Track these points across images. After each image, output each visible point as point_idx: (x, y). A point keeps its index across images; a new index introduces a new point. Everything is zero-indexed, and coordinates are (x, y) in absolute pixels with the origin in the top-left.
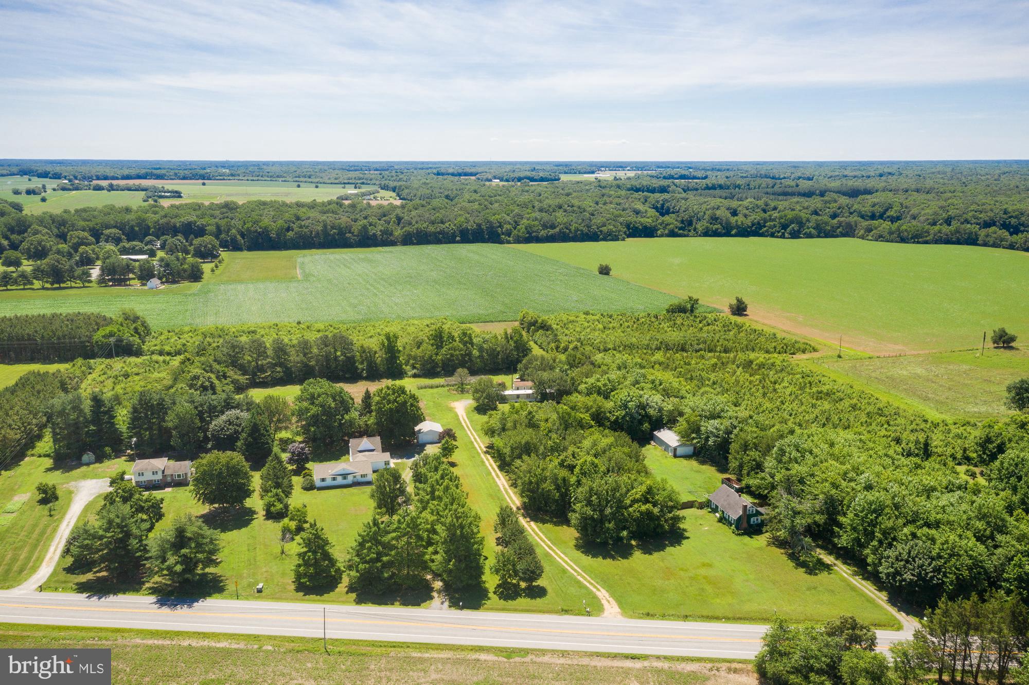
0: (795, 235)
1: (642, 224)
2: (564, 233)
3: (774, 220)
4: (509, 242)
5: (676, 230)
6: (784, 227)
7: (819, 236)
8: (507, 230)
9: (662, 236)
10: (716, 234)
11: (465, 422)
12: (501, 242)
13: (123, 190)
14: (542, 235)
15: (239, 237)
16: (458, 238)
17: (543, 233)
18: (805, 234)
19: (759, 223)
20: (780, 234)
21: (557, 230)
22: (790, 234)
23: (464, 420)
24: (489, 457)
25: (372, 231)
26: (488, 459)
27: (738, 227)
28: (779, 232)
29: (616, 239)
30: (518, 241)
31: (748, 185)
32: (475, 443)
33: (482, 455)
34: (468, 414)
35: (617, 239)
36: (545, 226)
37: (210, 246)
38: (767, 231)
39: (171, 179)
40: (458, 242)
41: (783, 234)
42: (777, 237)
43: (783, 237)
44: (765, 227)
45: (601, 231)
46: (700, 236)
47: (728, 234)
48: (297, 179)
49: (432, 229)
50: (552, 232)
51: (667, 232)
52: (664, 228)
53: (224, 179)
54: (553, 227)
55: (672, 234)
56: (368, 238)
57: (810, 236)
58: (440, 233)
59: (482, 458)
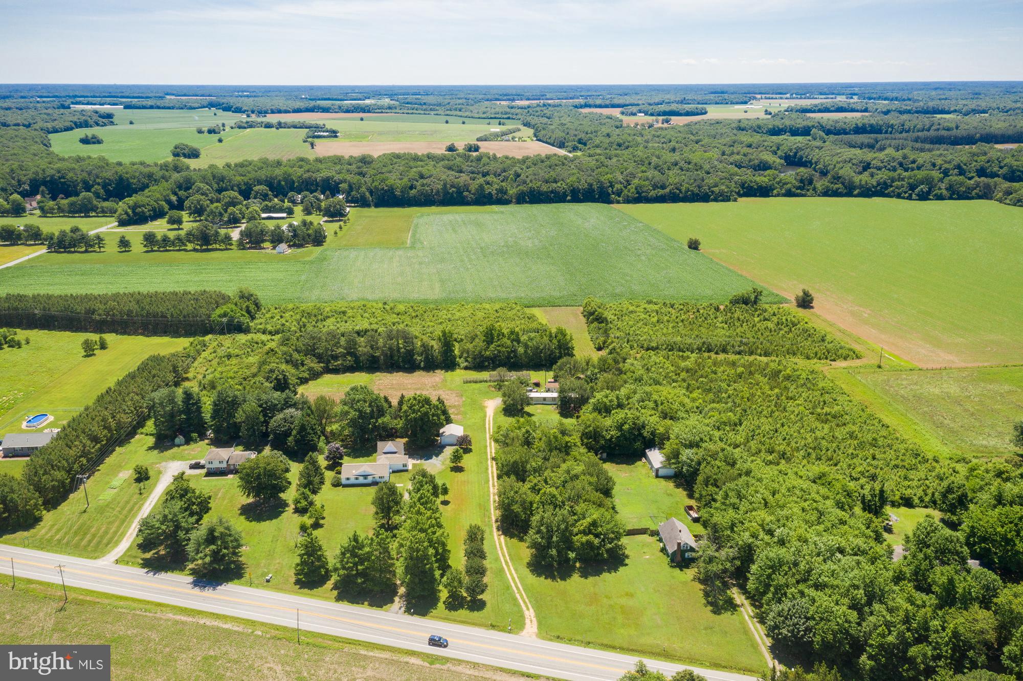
0: (923, 197)
1: (757, 184)
2: (674, 194)
3: (903, 180)
4: (618, 202)
5: (794, 190)
6: (912, 187)
7: (951, 198)
8: (618, 190)
9: (778, 195)
10: (836, 194)
11: (489, 424)
12: (609, 202)
13: (289, 128)
14: (652, 196)
15: (367, 194)
16: (569, 198)
17: (653, 193)
18: (936, 195)
19: (885, 183)
20: (907, 195)
21: (667, 190)
22: (918, 195)
23: (489, 421)
24: (494, 463)
25: (488, 189)
26: (492, 467)
27: (861, 186)
28: (905, 193)
29: (727, 199)
30: (628, 201)
31: (903, 125)
32: (488, 448)
33: (489, 462)
34: (495, 414)
35: (729, 200)
36: (655, 187)
37: (338, 206)
38: (893, 191)
39: (335, 112)
40: (569, 201)
41: (911, 195)
42: (904, 198)
43: (910, 198)
44: (891, 186)
45: (713, 192)
46: (819, 196)
47: (849, 194)
48: (448, 112)
49: (545, 188)
50: (661, 192)
51: (783, 191)
52: (781, 187)
53: (382, 112)
54: (663, 187)
55: (789, 194)
56: (484, 197)
57: (940, 198)
58: (552, 192)
59: (488, 465)
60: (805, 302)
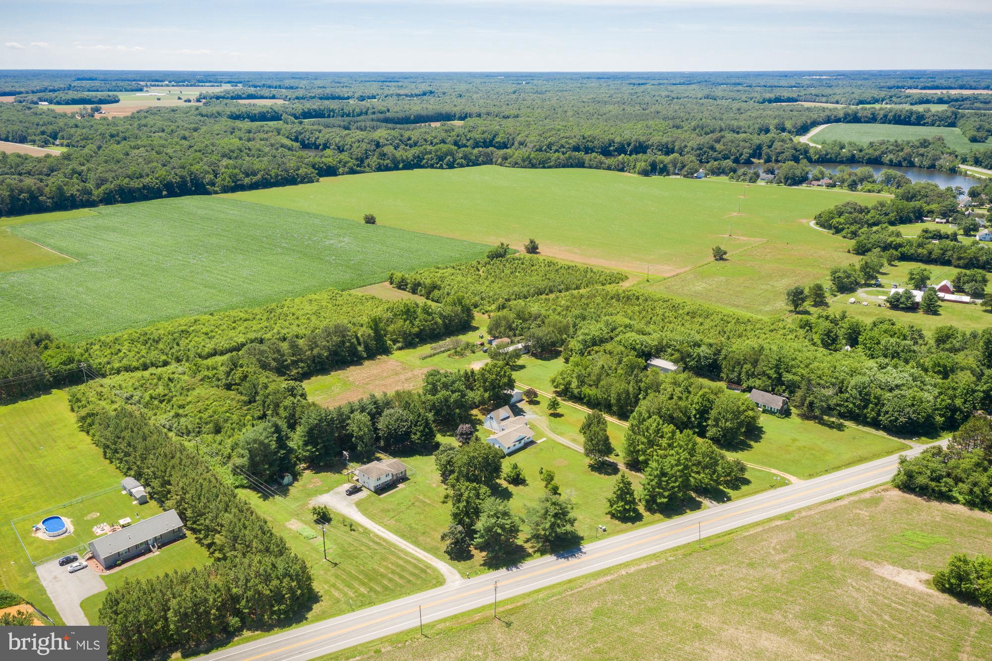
0: (451, 166)
1: (325, 165)
2: (266, 179)
3: (430, 153)
4: (216, 193)
5: (355, 167)
6: (441, 159)
7: (468, 165)
8: (211, 180)
9: (343, 174)
10: (387, 169)
12: (207, 193)
14: (247, 183)
16: (164, 193)
17: (247, 181)
18: (458, 164)
19: (418, 157)
20: (439, 165)
21: (259, 176)
22: (447, 165)
27: (403, 161)
28: (437, 163)
29: (311, 181)
30: (226, 190)
35: (312, 182)
36: (246, 174)
38: (427, 163)
40: (166, 197)
41: (441, 165)
42: (436, 168)
43: (441, 167)
44: (424, 159)
45: (297, 174)
46: (374, 171)
47: (396, 168)
49: (134, 184)
50: (255, 179)
51: (346, 169)
52: (344, 166)
54: (254, 174)
55: (352, 172)
56: (67, 199)
57: (462, 166)
58: (144, 187)
60: (533, 249)
